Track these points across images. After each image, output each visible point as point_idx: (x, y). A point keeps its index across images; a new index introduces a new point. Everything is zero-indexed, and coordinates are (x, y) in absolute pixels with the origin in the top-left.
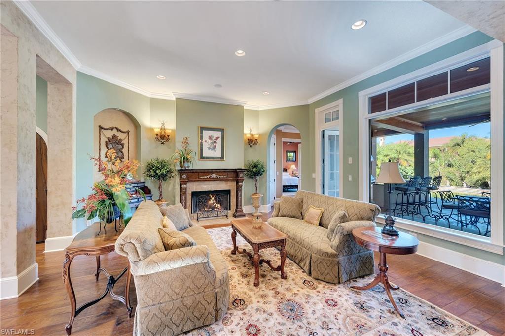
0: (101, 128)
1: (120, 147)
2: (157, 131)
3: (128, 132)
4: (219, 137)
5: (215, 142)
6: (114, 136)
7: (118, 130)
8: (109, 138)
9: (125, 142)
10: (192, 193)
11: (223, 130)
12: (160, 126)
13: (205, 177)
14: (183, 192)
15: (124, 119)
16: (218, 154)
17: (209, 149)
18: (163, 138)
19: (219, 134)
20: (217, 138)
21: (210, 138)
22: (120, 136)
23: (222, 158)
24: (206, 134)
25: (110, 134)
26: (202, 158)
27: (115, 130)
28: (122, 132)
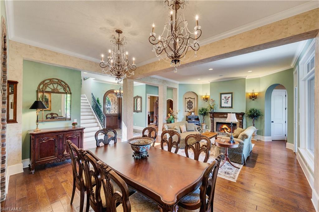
0: (185, 98)
1: (191, 104)
2: (204, 97)
3: (194, 98)
4: (230, 97)
5: (228, 99)
6: (190, 100)
7: (191, 98)
8: (188, 101)
9: (193, 102)
10: (217, 122)
11: (232, 93)
12: (205, 95)
13: (221, 116)
14: (213, 122)
15: (193, 94)
16: (229, 105)
17: (225, 103)
18: (206, 99)
19: (230, 95)
20: (229, 98)
21: (225, 98)
22: (192, 100)
23: (232, 107)
24: (223, 96)
25: (188, 100)
26: (221, 107)
27: (190, 98)
28: (192, 99)
